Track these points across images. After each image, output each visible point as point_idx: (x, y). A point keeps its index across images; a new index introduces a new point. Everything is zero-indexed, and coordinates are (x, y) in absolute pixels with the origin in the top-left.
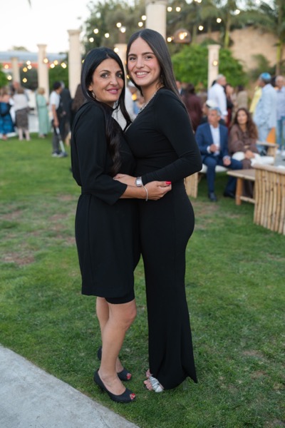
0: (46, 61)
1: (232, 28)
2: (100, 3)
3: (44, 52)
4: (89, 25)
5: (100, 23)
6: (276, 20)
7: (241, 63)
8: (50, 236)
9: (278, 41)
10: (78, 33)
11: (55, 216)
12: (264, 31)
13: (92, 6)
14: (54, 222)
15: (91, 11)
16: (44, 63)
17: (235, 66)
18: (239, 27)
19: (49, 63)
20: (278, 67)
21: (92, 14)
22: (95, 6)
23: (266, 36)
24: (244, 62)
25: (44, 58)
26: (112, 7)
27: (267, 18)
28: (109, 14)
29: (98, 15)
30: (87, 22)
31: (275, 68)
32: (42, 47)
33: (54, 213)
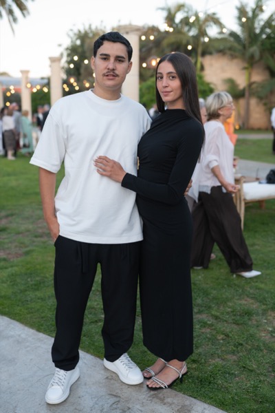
0: (29, 86)
1: (204, 54)
2: (80, 32)
3: (27, 78)
4: (69, 52)
5: (80, 50)
6: (244, 47)
7: (212, 86)
8: (36, 237)
9: (246, 65)
10: (59, 59)
11: (40, 221)
12: (233, 57)
13: (71, 34)
14: (40, 225)
15: (71, 38)
16: (26, 87)
17: (207, 88)
18: (210, 53)
19: (32, 88)
20: (247, 89)
21: (72, 42)
22: (75, 34)
23: (235, 61)
24: (215, 85)
25: (27, 83)
26: (91, 35)
27: (236, 45)
28: (88, 41)
29: (78, 42)
30: (67, 49)
31: (244, 90)
32: (25, 72)
33: (39, 219)
